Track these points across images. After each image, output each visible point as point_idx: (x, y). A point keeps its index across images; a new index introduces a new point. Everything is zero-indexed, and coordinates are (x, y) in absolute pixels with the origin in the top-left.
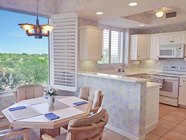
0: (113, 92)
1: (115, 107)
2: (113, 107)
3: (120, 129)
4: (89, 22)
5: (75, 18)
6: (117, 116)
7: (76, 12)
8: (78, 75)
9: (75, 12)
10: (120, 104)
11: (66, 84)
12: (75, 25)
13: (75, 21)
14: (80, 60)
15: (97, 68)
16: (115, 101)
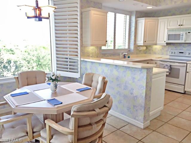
0: (117, 79)
2: (117, 93)
3: (124, 115)
4: (92, 4)
10: (125, 90)
11: (69, 70)
12: (77, 7)
13: (77, 3)
14: (84, 46)
15: (101, 54)
16: (120, 87)
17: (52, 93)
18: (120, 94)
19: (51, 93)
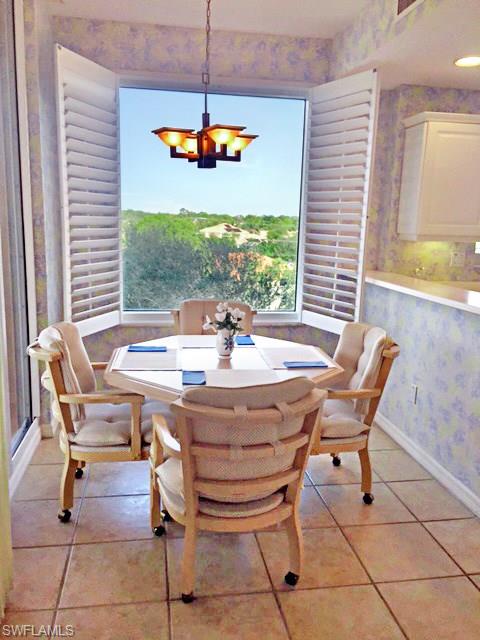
1: (460, 407)
2: (454, 405)
4: (450, 99)
5: (370, 91)
6: (462, 440)
7: (375, 70)
8: (366, 285)
9: (372, 71)
10: (474, 399)
11: (333, 310)
12: (367, 116)
13: (369, 103)
14: (401, 237)
15: (470, 270)
16: (463, 386)
17: (221, 360)
18: (461, 410)
19: (218, 361)
